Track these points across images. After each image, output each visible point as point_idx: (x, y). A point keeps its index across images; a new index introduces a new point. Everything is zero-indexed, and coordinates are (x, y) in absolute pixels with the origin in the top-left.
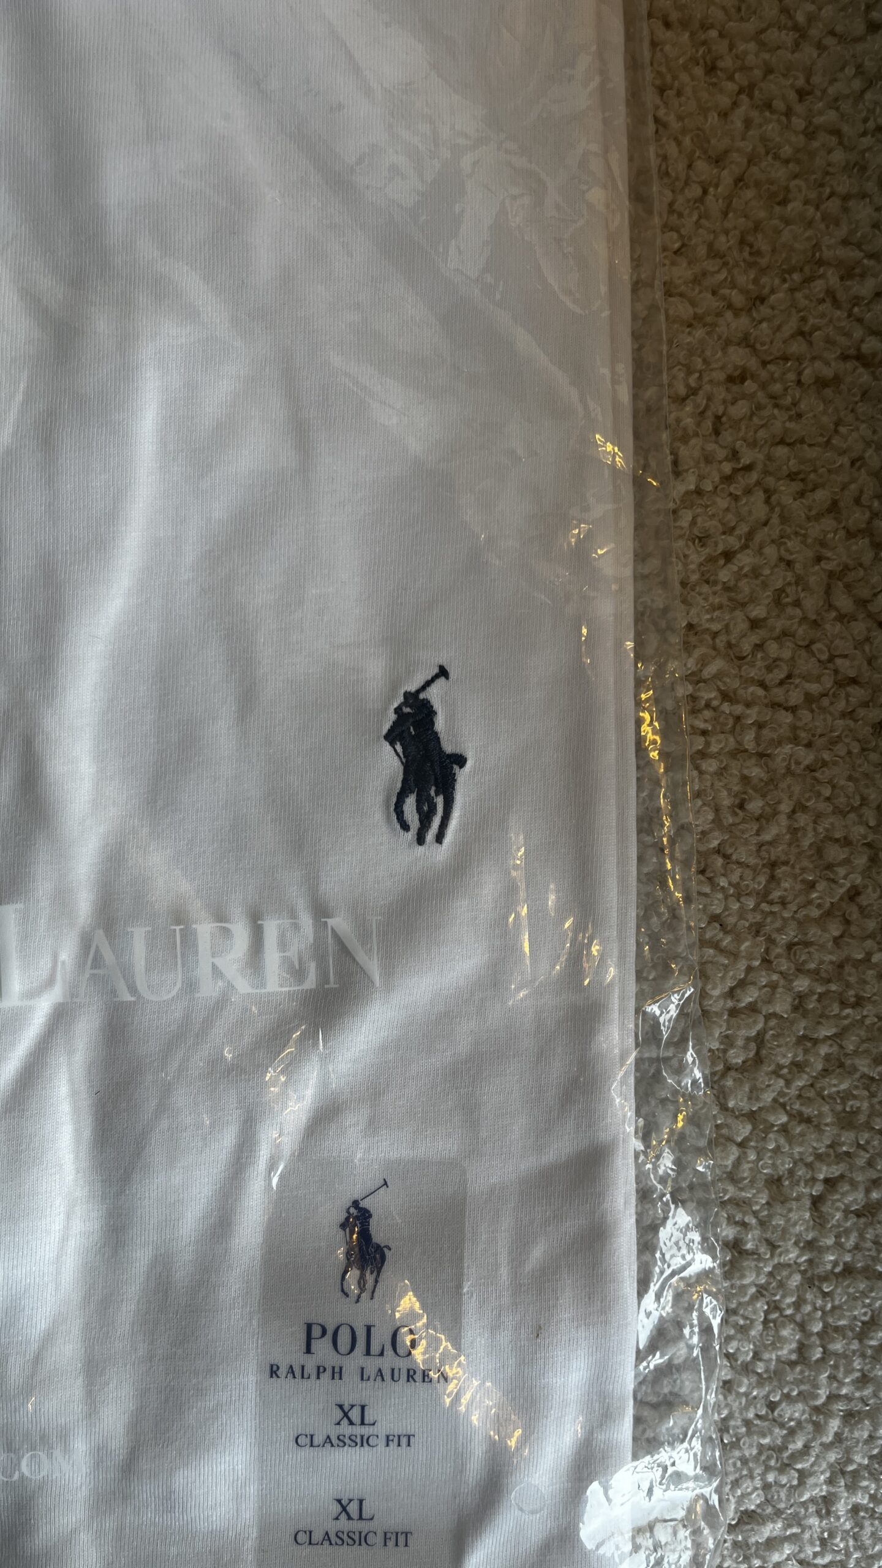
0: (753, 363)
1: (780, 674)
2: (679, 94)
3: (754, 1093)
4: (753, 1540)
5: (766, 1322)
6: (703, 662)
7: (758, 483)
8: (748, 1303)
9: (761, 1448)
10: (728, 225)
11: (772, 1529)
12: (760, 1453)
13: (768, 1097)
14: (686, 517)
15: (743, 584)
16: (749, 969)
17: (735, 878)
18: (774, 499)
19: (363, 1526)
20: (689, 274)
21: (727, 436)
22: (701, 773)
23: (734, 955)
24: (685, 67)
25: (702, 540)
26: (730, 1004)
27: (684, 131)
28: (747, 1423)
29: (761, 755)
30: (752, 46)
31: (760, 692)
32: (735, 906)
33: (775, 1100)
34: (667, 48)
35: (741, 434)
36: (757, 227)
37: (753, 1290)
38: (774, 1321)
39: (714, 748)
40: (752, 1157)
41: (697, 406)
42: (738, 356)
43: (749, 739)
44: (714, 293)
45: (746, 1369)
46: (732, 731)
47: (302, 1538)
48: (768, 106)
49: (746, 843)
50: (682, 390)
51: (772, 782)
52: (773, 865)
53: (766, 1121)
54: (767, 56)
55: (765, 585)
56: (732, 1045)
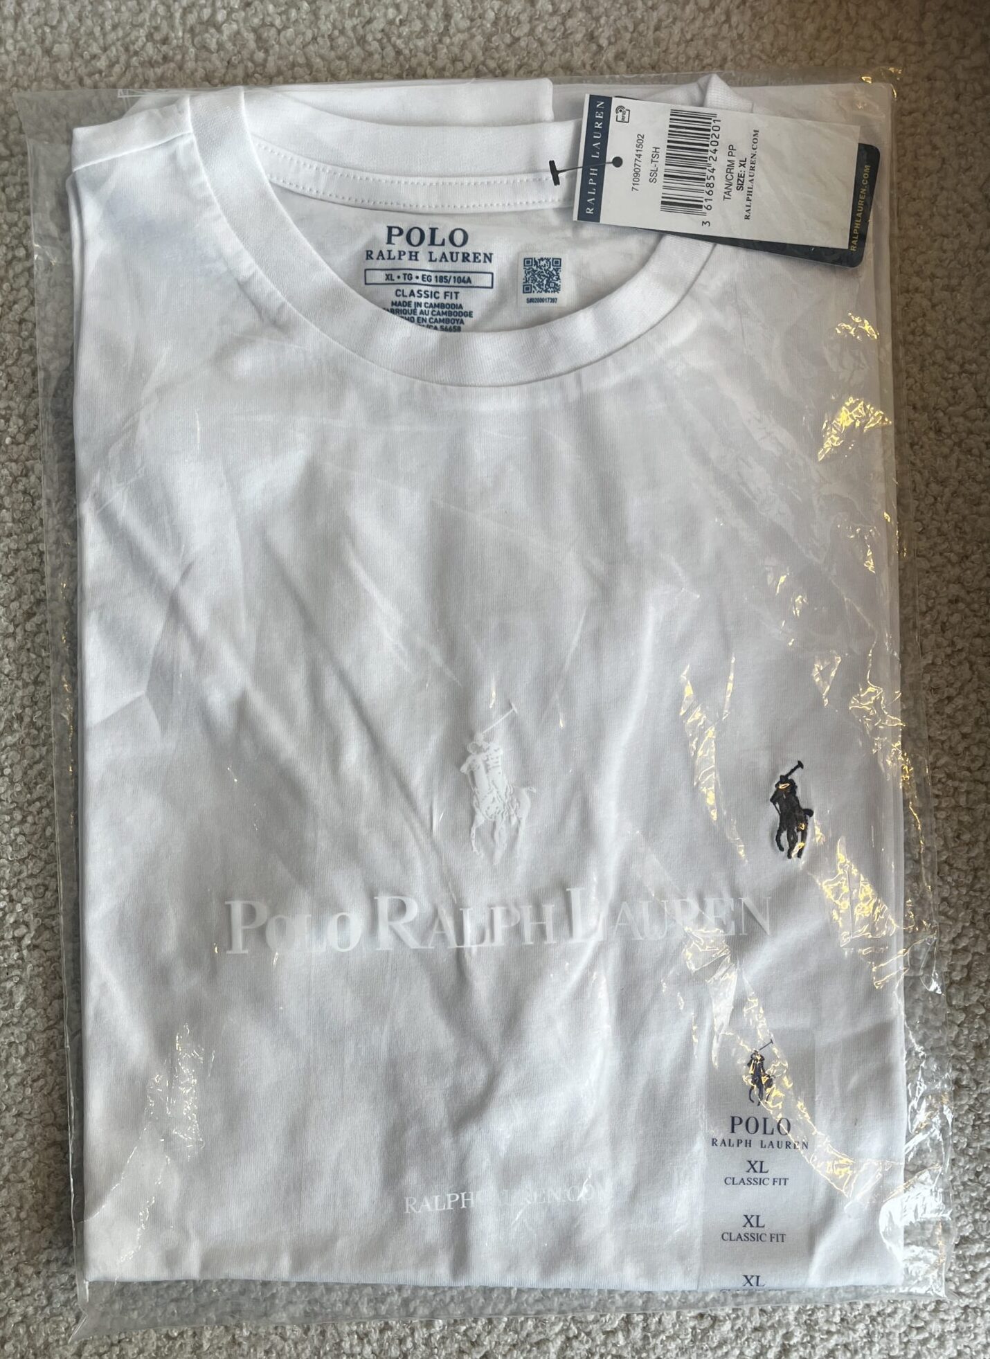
0: (963, 593)
1: (978, 764)
2: (922, 447)
3: (967, 997)
4: (968, 1254)
5: (973, 1126)
6: (937, 758)
7: (966, 658)
8: (965, 1115)
9: (971, 1198)
10: (948, 518)
11: (977, 1248)
12: (971, 1201)
13: (974, 999)
14: (927, 677)
15: (958, 714)
16: (964, 927)
17: (955, 877)
18: (975, 667)
19: (759, 1231)
20: (928, 545)
21: (949, 634)
22: (937, 818)
23: (955, 920)
24: (925, 433)
25: (936, 690)
26: (953, 947)
27: (924, 467)
28: (964, 1184)
29: (969, 809)
30: (961, 420)
31: (968, 774)
32: (956, 893)
33: (978, 1001)
34: (916, 423)
35: (957, 631)
36: (964, 518)
37: (967, 1107)
38: (978, 1126)
39: (944, 805)
40: (966, 1032)
41: (932, 617)
42: (954, 589)
43: (962, 800)
44: (941, 554)
45: (963, 1152)
46: (953, 796)
47: (726, 1236)
48: (969, 451)
49: (962, 857)
50: (924, 609)
51: (975, 824)
52: (976, 870)
53: (973, 1012)
54: (969, 425)
55: (970, 715)
56: (954, 970)
